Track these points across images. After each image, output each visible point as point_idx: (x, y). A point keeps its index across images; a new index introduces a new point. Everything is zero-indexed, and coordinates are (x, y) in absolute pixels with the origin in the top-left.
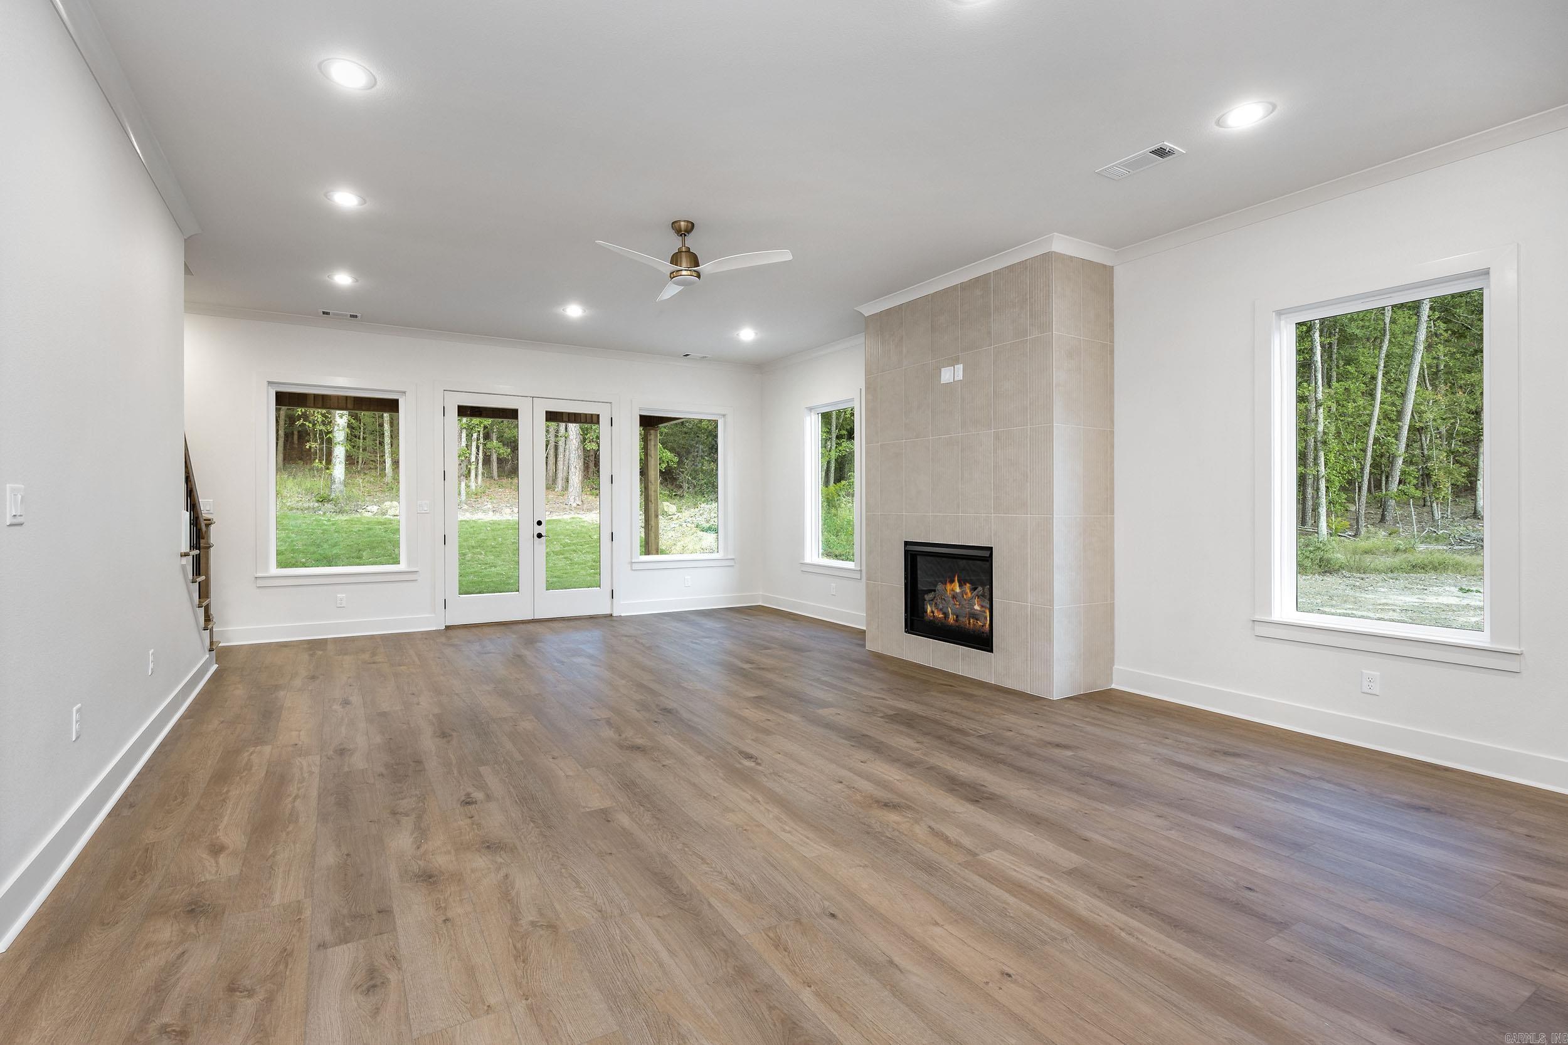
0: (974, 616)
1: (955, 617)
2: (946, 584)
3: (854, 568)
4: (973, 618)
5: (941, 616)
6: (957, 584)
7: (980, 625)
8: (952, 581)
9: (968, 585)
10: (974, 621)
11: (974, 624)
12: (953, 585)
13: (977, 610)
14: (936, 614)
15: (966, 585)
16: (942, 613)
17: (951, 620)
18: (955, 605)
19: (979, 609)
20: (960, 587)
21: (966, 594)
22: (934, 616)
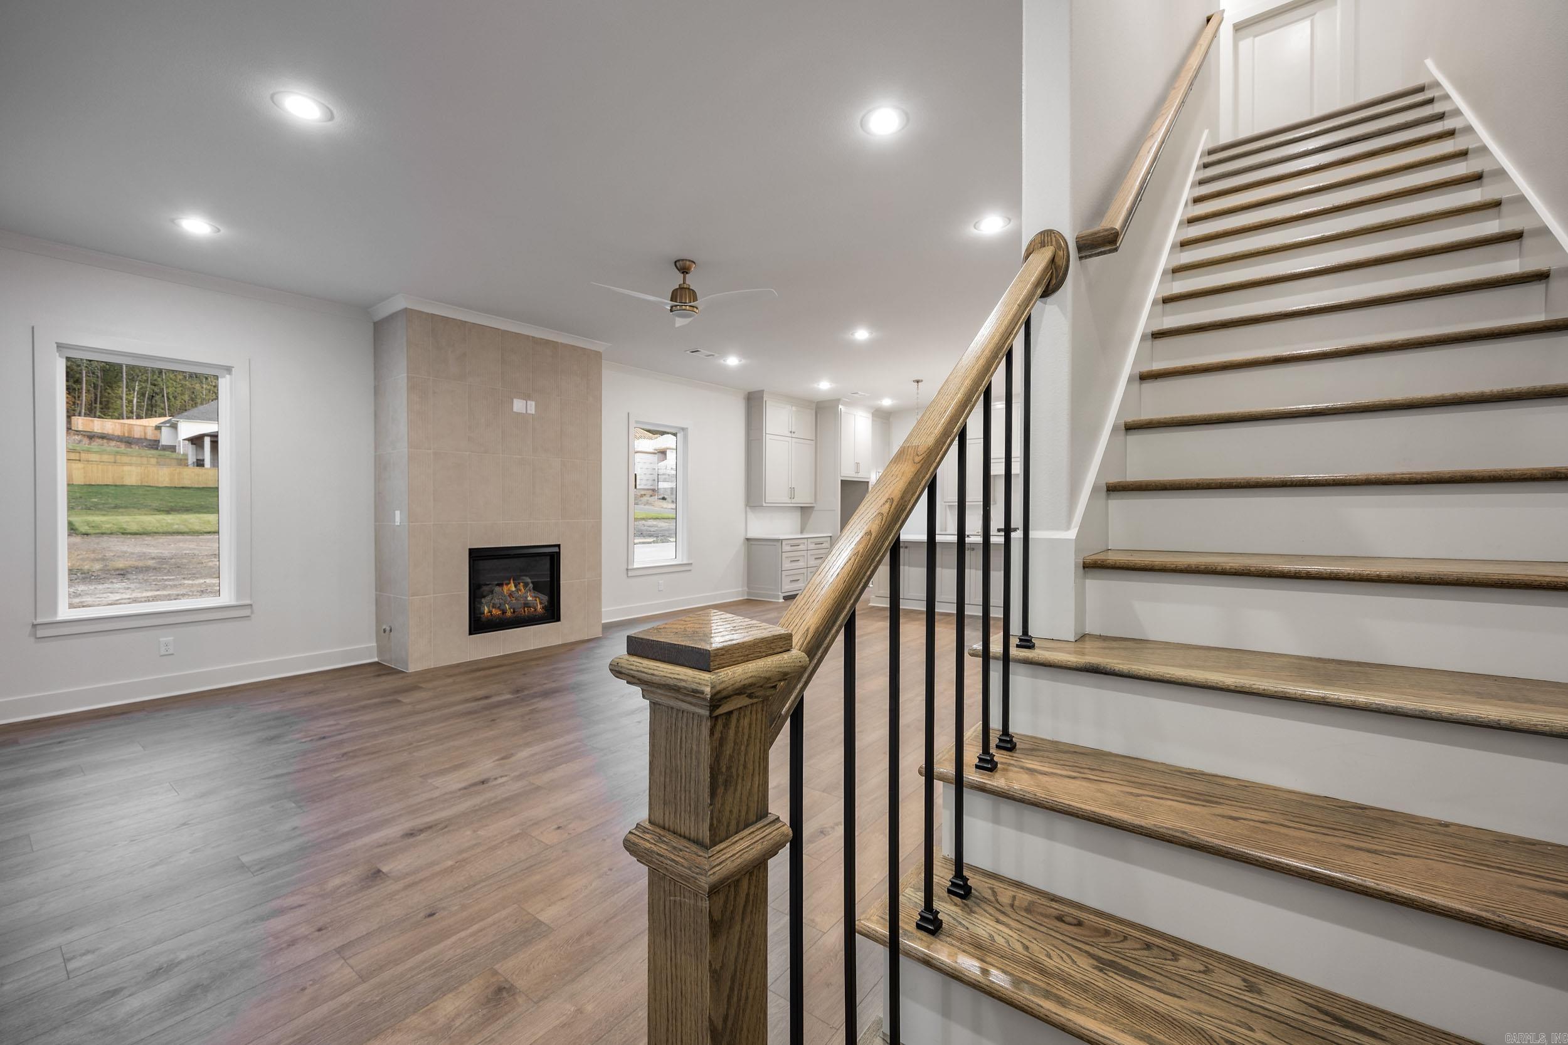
0: (527, 605)
1: (512, 610)
2: (503, 586)
4: (526, 607)
5: (498, 611)
6: (513, 584)
8: (508, 583)
9: (522, 584)
12: (509, 585)
14: (493, 611)
15: (520, 584)
16: (500, 611)
17: (509, 614)
18: (512, 600)
19: (531, 599)
20: (515, 586)
21: (520, 590)
22: (491, 614)
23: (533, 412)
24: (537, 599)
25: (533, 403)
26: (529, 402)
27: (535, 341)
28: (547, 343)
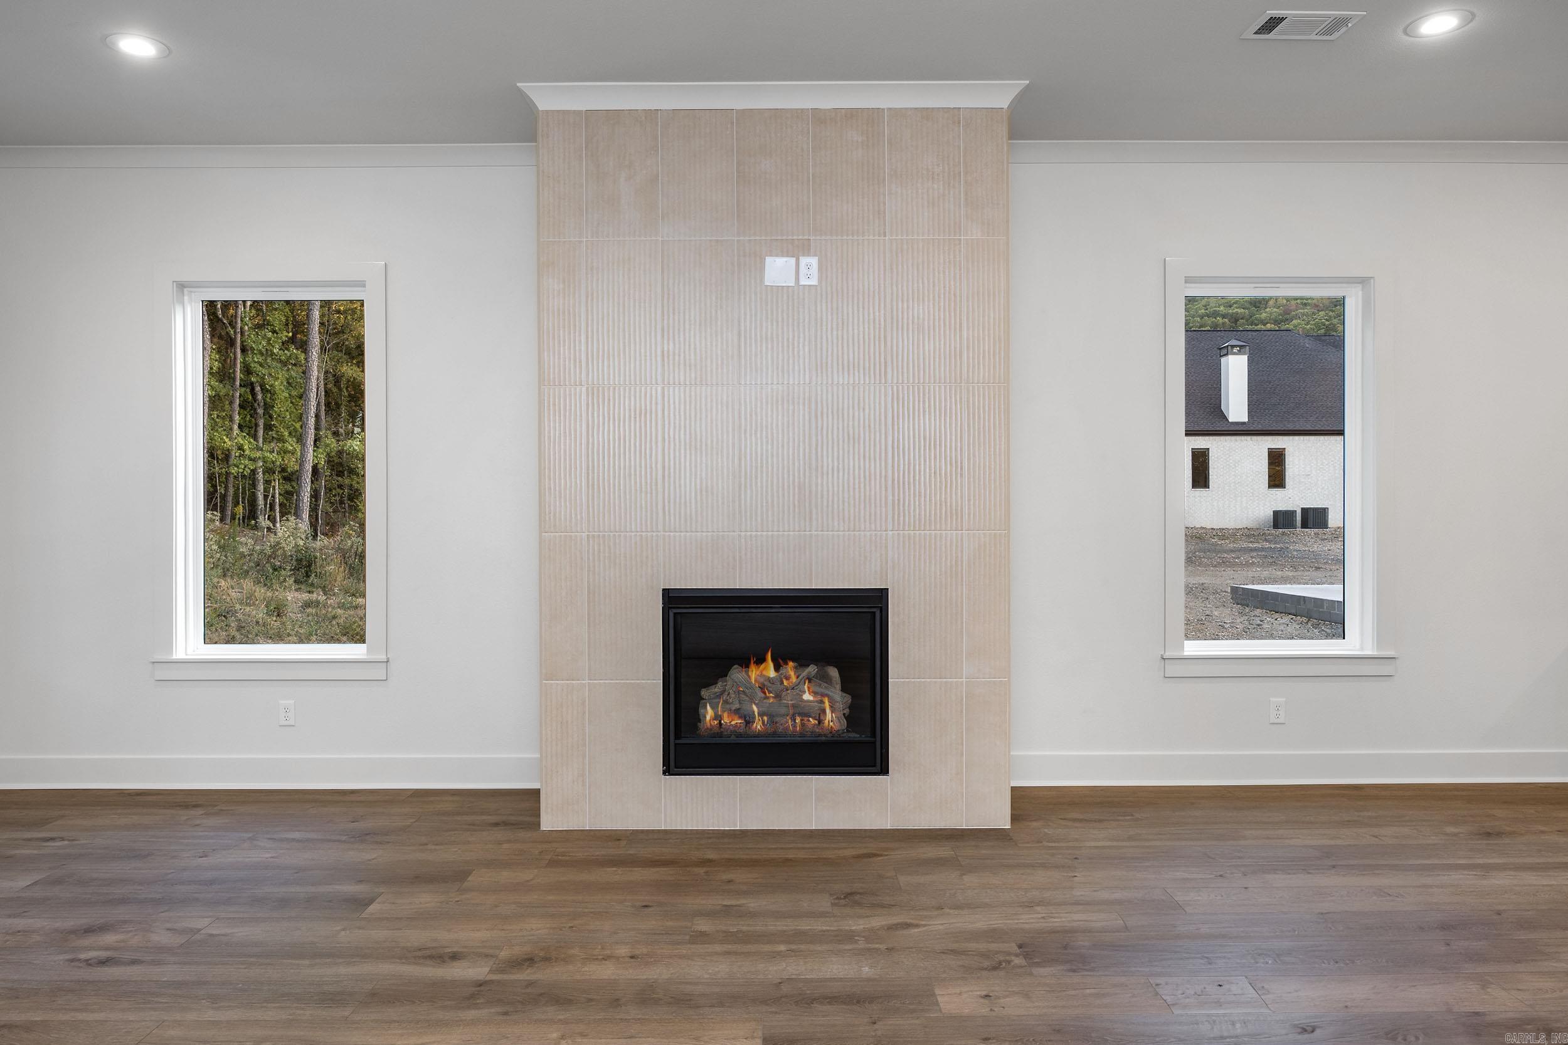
0: (803, 712)
1: (765, 718)
2: (747, 666)
3: (365, 657)
4: (800, 714)
5: (737, 721)
6: (770, 665)
7: (815, 725)
8: (761, 661)
9: (791, 664)
10: (802, 720)
11: (803, 725)
12: (762, 666)
13: (808, 701)
14: (726, 720)
15: (787, 664)
16: (740, 717)
17: (758, 726)
18: (767, 698)
19: (811, 698)
20: (777, 669)
21: (788, 678)
22: (720, 724)
23: (814, 281)
24: (826, 700)
25: (814, 261)
26: (804, 260)
27: (819, 117)
28: (851, 115)
